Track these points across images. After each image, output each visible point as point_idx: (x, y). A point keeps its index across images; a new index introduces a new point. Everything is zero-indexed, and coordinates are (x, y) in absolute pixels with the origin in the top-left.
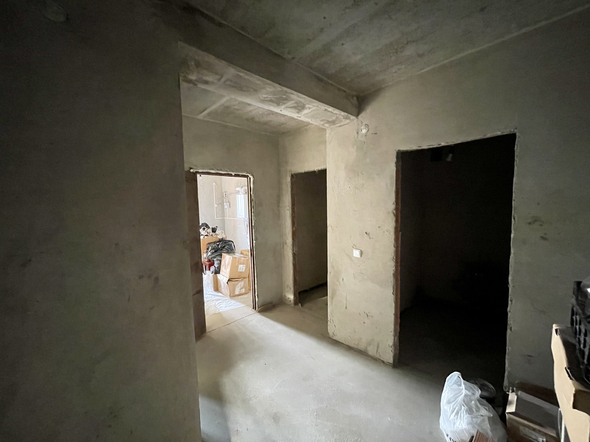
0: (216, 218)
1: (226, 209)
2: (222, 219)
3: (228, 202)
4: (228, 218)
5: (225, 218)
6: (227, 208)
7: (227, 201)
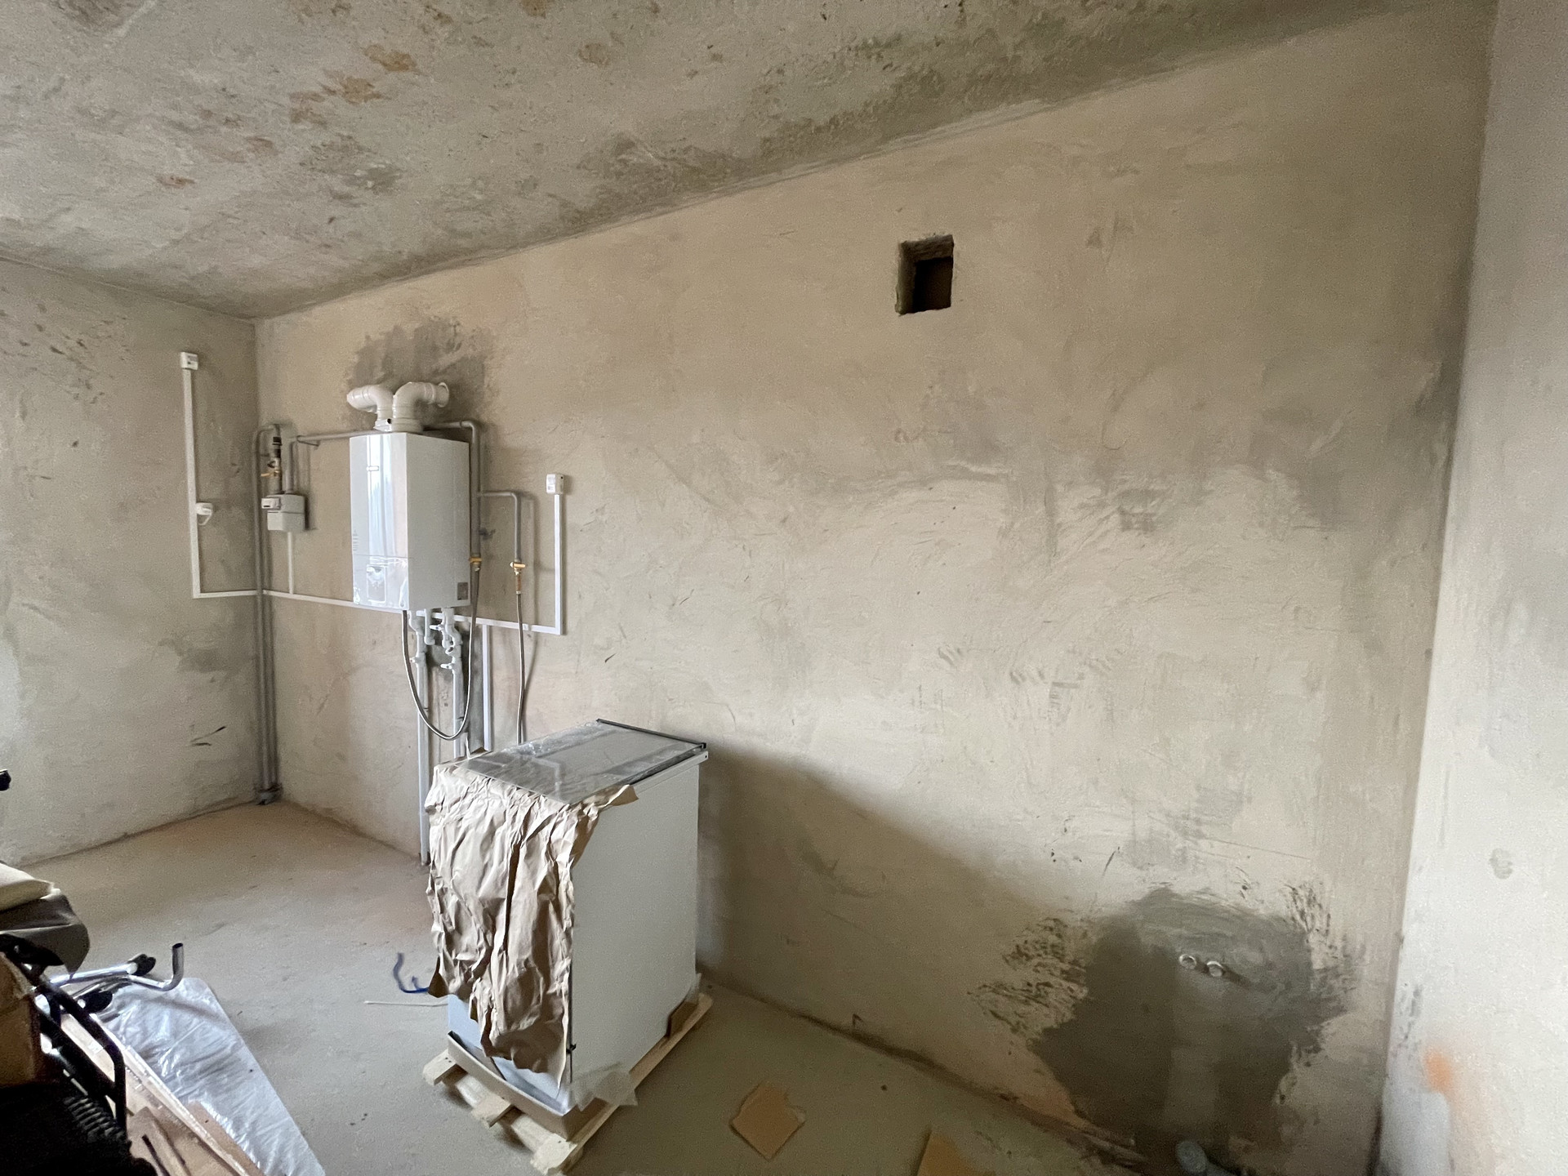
0: (196, 593)
1: (284, 534)
2: (254, 596)
3: (296, 492)
4: (291, 596)
5: (272, 593)
6: (280, 528)
7: (286, 486)
